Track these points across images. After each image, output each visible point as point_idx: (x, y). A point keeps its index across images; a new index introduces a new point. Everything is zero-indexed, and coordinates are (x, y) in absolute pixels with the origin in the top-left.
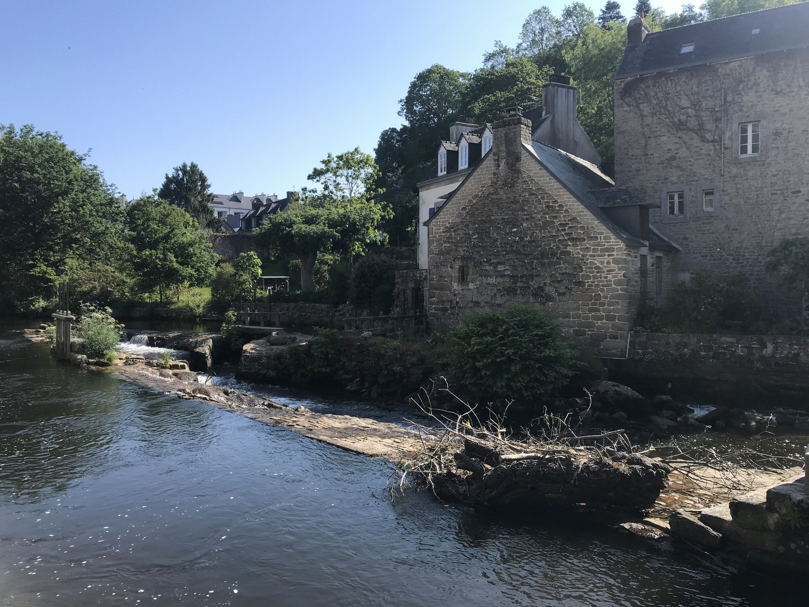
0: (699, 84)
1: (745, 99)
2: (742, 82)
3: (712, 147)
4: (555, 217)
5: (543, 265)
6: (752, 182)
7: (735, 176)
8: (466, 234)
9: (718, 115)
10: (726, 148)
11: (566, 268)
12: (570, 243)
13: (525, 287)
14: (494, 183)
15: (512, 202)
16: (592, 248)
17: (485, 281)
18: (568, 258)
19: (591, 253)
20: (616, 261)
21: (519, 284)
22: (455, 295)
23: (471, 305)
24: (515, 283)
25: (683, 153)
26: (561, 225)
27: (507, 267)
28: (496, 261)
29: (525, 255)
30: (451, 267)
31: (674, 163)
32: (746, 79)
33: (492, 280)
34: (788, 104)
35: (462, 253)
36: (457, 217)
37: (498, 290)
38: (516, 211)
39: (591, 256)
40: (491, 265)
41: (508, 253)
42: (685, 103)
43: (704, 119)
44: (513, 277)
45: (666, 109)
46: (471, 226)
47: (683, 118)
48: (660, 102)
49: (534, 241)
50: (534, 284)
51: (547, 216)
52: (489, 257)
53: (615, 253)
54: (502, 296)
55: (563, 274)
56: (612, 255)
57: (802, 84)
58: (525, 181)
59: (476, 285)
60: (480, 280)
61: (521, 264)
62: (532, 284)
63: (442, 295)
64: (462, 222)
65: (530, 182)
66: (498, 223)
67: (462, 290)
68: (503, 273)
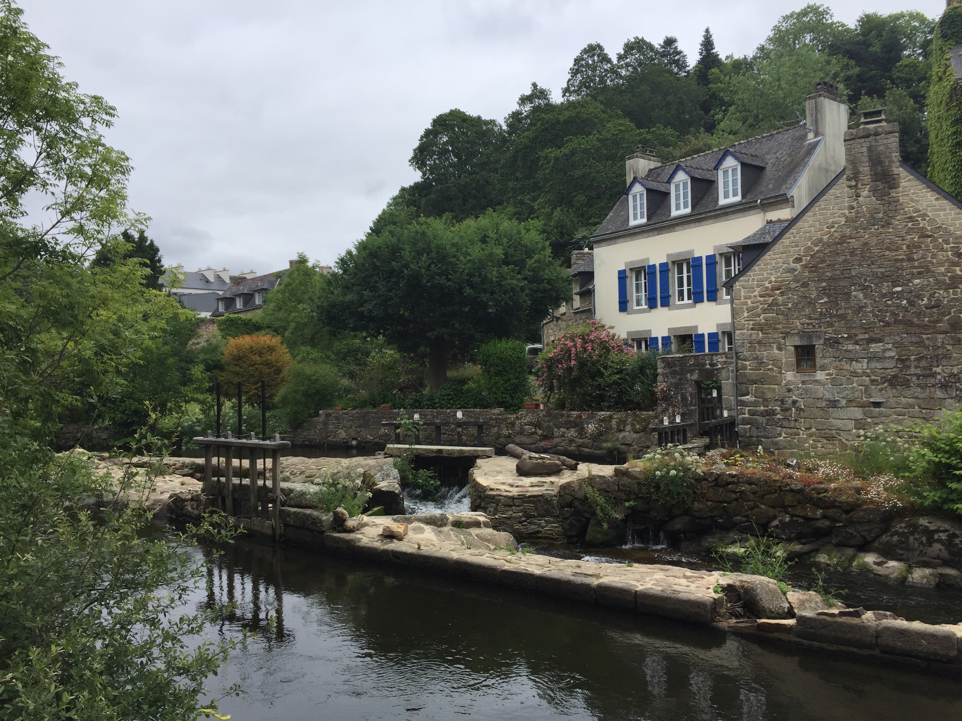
8: (805, 297)
13: (925, 376)
14: (850, 222)
17: (847, 367)
21: (913, 370)
22: (789, 390)
23: (821, 405)
24: (905, 369)
27: (889, 346)
28: (867, 336)
29: (921, 327)
30: (780, 349)
33: (858, 367)
35: (800, 327)
36: (786, 272)
37: (872, 381)
38: (897, 261)
40: (857, 343)
41: (888, 324)
44: (901, 360)
46: (813, 285)
49: (937, 306)
50: (941, 370)
51: (958, 269)
52: (853, 331)
54: (881, 390)
58: (911, 217)
59: (828, 374)
60: (837, 367)
61: (914, 339)
62: (938, 370)
63: (765, 391)
64: (796, 280)
65: (919, 219)
66: (866, 280)
67: (803, 382)
68: (880, 355)
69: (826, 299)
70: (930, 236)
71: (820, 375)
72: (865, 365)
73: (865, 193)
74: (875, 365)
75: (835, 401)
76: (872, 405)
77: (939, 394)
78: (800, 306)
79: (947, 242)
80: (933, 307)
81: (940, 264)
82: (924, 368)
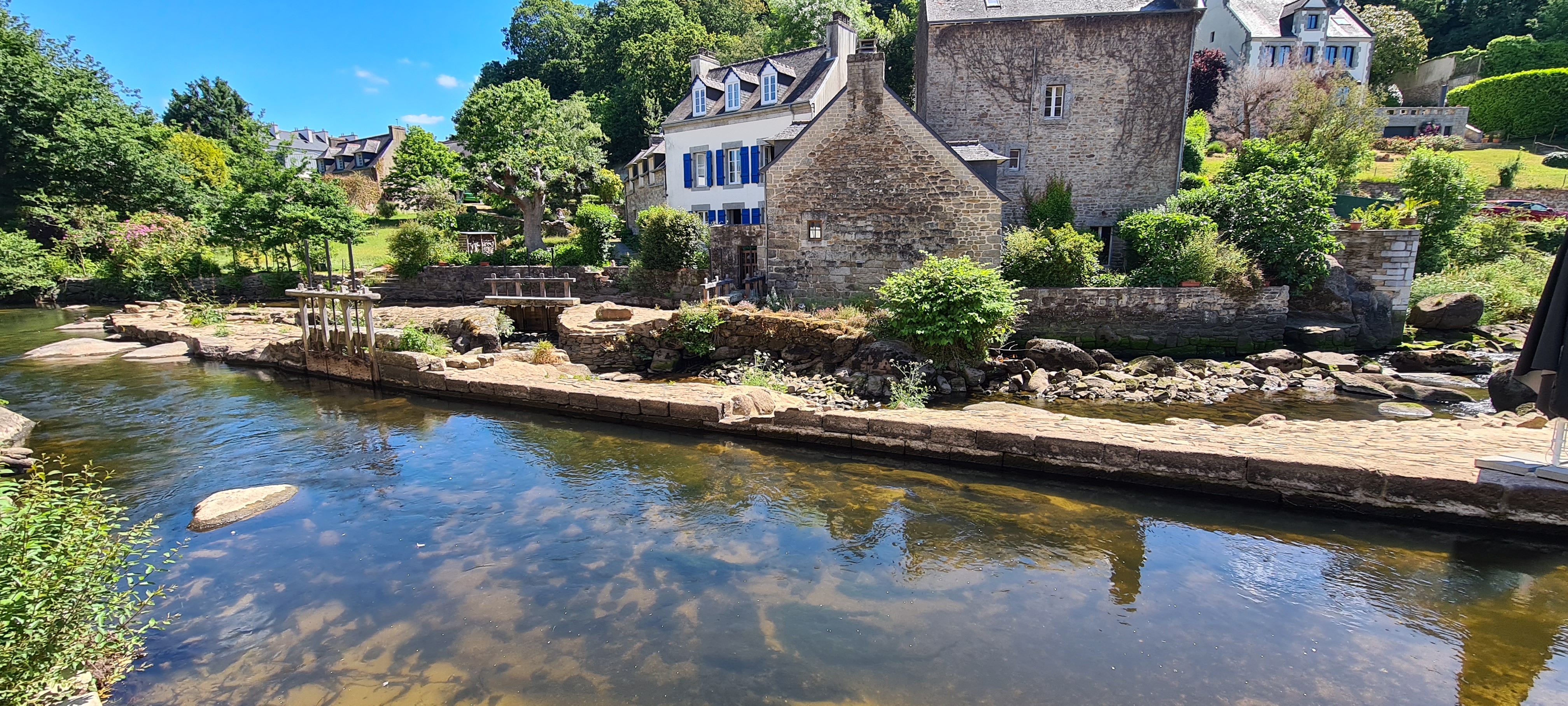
0: (1013, 41)
1: (1054, 61)
2: (1052, 43)
3: (1021, 106)
4: (926, 169)
5: (911, 220)
6: (1054, 144)
7: (1041, 138)
8: (816, 184)
9: (1029, 74)
10: (1034, 109)
11: (937, 224)
12: (941, 197)
13: (891, 245)
14: (848, 127)
15: (873, 150)
16: (966, 203)
17: (841, 237)
18: (939, 213)
19: (965, 209)
20: (991, 218)
21: (883, 241)
22: (803, 254)
23: (824, 264)
24: (879, 240)
25: (994, 110)
26: (932, 177)
27: (870, 223)
28: (855, 215)
29: (890, 209)
30: (798, 222)
31: (985, 120)
32: (1055, 41)
33: (848, 237)
34: (1090, 71)
35: (812, 206)
36: (804, 163)
37: (858, 248)
38: (878, 160)
39: (964, 211)
40: (849, 219)
41: (870, 207)
42: (999, 59)
43: (1016, 77)
44: (876, 233)
45: (980, 62)
46: (821, 175)
47: (996, 74)
48: (975, 54)
49: (901, 195)
50: (900, 241)
51: (916, 168)
52: (847, 211)
53: (989, 209)
54: (862, 254)
55: (934, 230)
56: (987, 211)
57: (1104, 52)
58: (888, 127)
59: (830, 242)
60: (835, 237)
61: (886, 219)
63: (787, 254)
64: (810, 170)
65: (894, 129)
66: (857, 173)
67: (813, 248)
68: (864, 229)
69: (830, 186)
70: (900, 143)
71: (824, 243)
72: (854, 236)
74: (860, 236)
75: (833, 262)
76: (856, 265)
77: (899, 258)
78: (812, 190)
79: (910, 147)
80: (899, 195)
81: (905, 164)
82: (891, 240)
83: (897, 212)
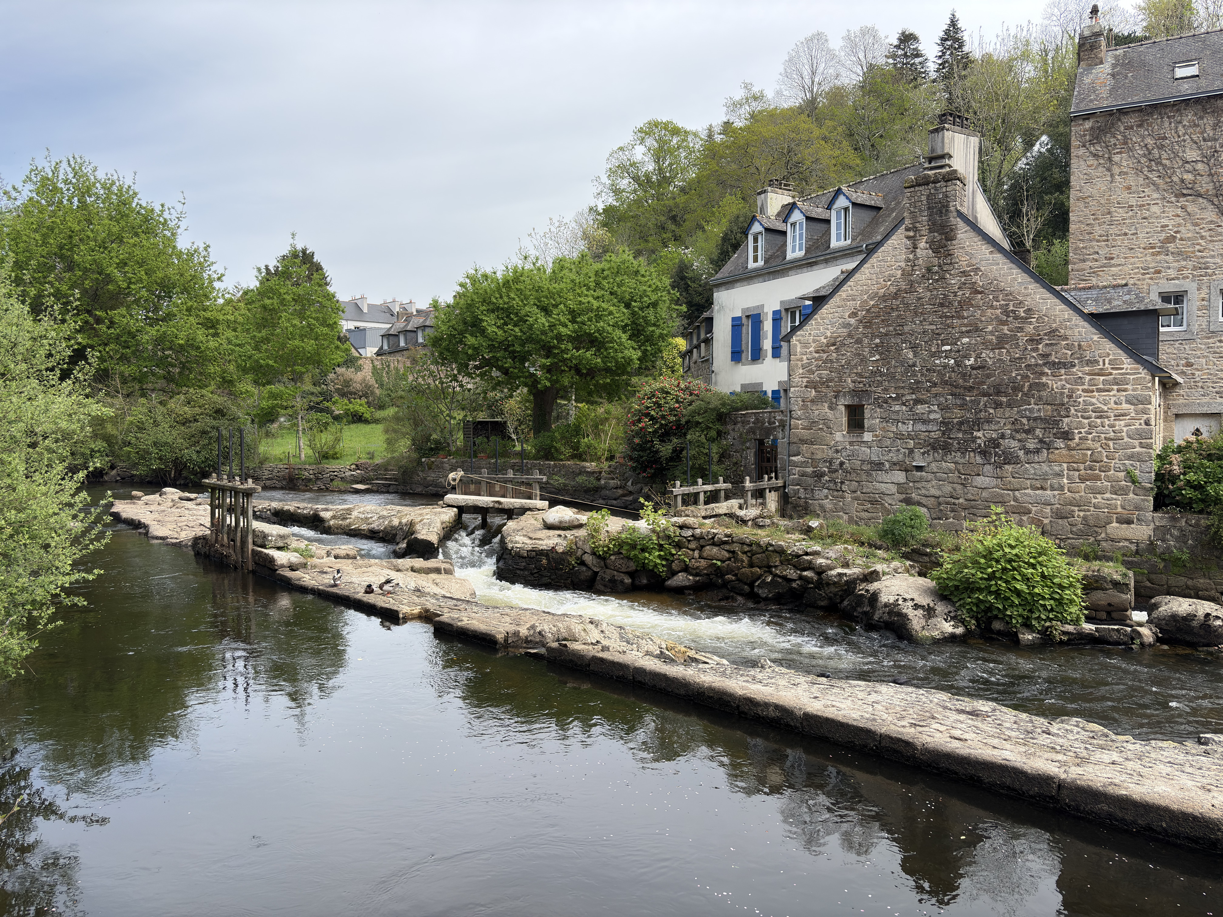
4: (1021, 329)
5: (998, 405)
8: (858, 354)
11: (1039, 410)
12: (1046, 370)
13: (966, 441)
14: (907, 275)
15: (942, 305)
16: (1088, 378)
17: (893, 429)
18: (1044, 394)
19: (1086, 387)
20: (1132, 400)
21: (954, 435)
22: (837, 451)
23: (866, 467)
24: (947, 433)
26: (1031, 341)
27: (935, 408)
28: (914, 397)
29: (965, 388)
30: (831, 408)
33: (903, 429)
35: (851, 385)
36: (841, 326)
37: (916, 444)
38: (948, 318)
39: (1085, 391)
40: (904, 404)
41: (935, 385)
44: (944, 423)
46: (866, 342)
48: (1150, 151)
49: (982, 367)
50: (982, 435)
51: (1006, 327)
52: (902, 391)
53: (1129, 387)
54: (923, 453)
55: (1035, 419)
56: (1125, 390)
58: (964, 272)
59: (876, 436)
60: (884, 428)
61: (958, 402)
62: (979, 434)
63: (814, 451)
64: (850, 335)
65: (972, 274)
66: (916, 338)
67: (851, 443)
68: (925, 417)
69: (877, 357)
70: (981, 293)
71: (867, 437)
72: (910, 427)
73: (922, 244)
74: (920, 427)
75: (880, 464)
76: (914, 469)
77: (979, 459)
78: (853, 363)
79: (996, 299)
80: (979, 368)
81: (989, 322)
82: (966, 432)
83: (975, 392)
